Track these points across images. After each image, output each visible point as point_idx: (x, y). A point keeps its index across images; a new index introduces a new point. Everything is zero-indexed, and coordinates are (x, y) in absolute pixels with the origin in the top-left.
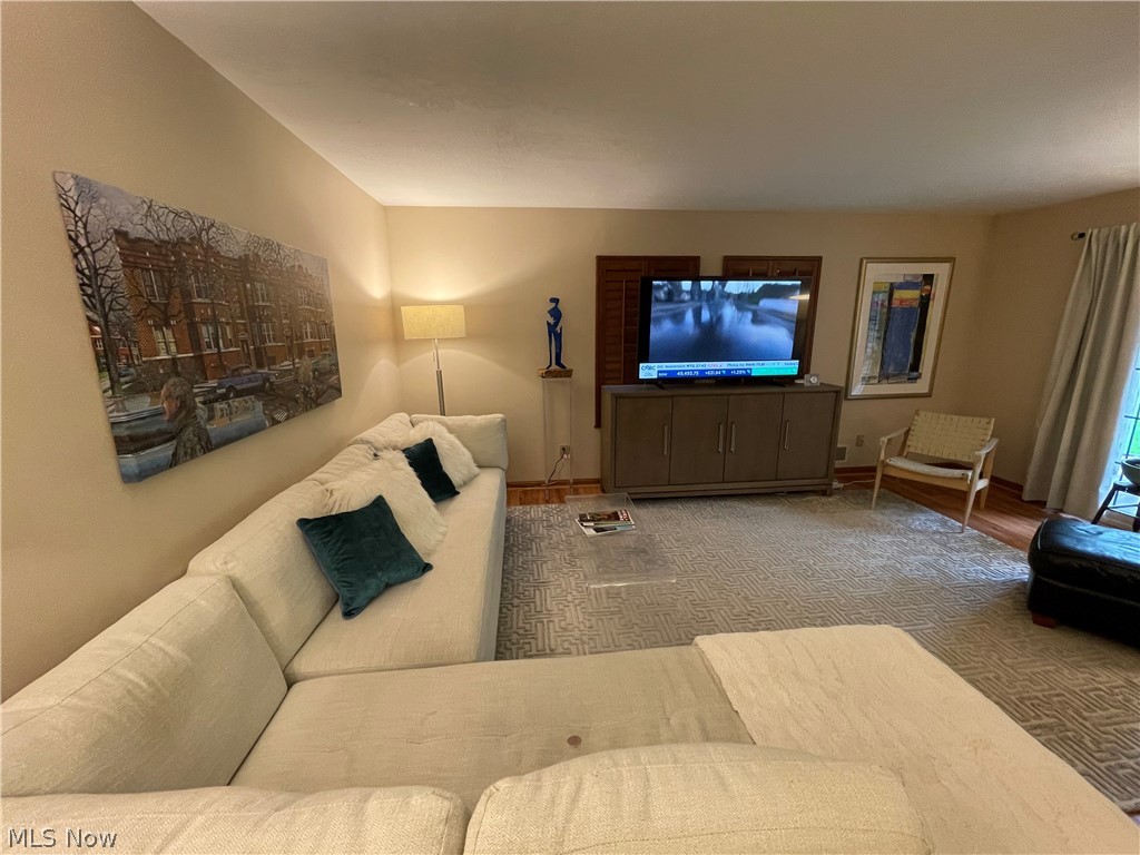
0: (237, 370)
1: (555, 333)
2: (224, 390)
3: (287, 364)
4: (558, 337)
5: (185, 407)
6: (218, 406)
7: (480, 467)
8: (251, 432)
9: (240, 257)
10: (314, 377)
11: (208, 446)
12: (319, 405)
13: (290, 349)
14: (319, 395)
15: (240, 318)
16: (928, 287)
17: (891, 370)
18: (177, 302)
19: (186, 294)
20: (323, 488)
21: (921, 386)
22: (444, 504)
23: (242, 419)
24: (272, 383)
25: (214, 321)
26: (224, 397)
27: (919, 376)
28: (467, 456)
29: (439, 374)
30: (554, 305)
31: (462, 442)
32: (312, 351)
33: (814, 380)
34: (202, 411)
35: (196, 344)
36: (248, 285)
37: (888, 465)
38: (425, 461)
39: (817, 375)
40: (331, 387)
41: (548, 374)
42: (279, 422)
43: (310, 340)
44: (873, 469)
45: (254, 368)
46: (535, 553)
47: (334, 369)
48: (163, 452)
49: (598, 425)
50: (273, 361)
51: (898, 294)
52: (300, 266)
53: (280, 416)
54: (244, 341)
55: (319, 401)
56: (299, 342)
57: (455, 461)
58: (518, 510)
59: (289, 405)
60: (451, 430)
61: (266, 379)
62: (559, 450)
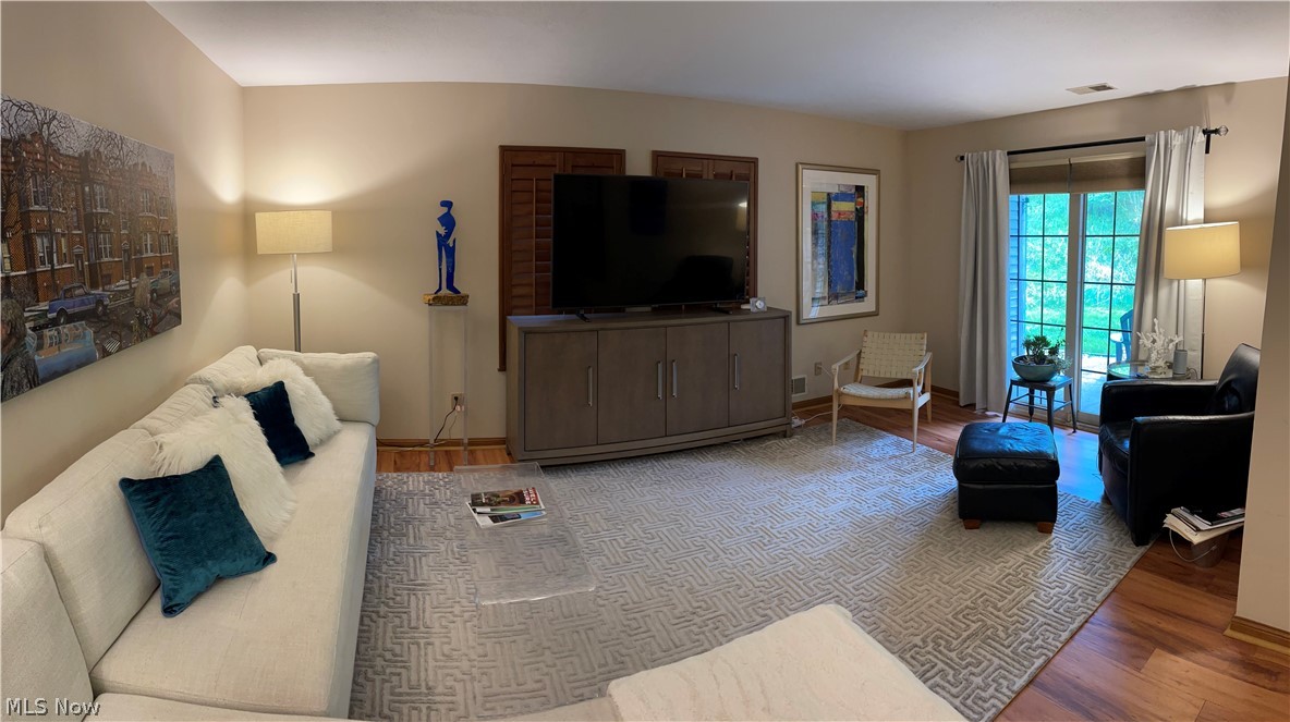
0: (69, 290)
1: (446, 248)
2: (55, 314)
3: (122, 284)
4: (451, 252)
6: (47, 333)
7: (342, 420)
8: (79, 366)
9: (80, 155)
10: (151, 300)
11: (35, 379)
12: (154, 334)
13: (127, 267)
14: (157, 321)
15: (75, 228)
16: (860, 200)
17: (839, 289)
18: (14, 210)
20: (151, 439)
21: (868, 305)
22: (293, 469)
23: (71, 350)
24: (105, 307)
25: (48, 232)
26: (54, 323)
27: (865, 295)
28: (325, 405)
29: (297, 298)
30: (445, 210)
31: (320, 387)
32: (152, 267)
33: (760, 304)
34: (31, 339)
35: (30, 259)
36: (87, 189)
37: (843, 394)
38: (273, 409)
39: (763, 300)
40: (169, 312)
41: (437, 300)
42: (109, 354)
43: (150, 254)
44: (829, 399)
45: (87, 288)
46: (412, 541)
47: (174, 291)
49: (503, 367)
50: (108, 280)
51: (836, 206)
52: (143, 164)
53: (112, 346)
54: (79, 256)
55: (155, 329)
56: (138, 256)
57: (311, 412)
58: (391, 479)
59: (123, 333)
60: (307, 371)
61: (100, 301)
62: (449, 402)
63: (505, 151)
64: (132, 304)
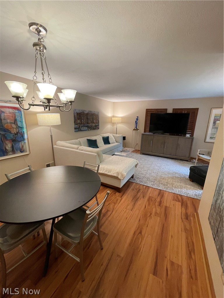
0: (85, 124)
3: (91, 124)
4: (137, 123)
5: (80, 127)
6: (82, 127)
7: (116, 142)
8: (85, 131)
10: (95, 126)
11: (81, 131)
14: (95, 128)
18: (80, 118)
19: (81, 117)
23: (85, 129)
25: (83, 119)
26: (83, 126)
28: (114, 140)
29: (117, 128)
30: (137, 118)
34: (81, 127)
35: (81, 121)
38: (106, 139)
42: (89, 130)
43: (95, 122)
47: (98, 126)
48: (77, 130)
50: (89, 124)
52: (95, 113)
54: (86, 121)
56: (93, 122)
59: (91, 129)
61: (88, 125)
62: (136, 144)
64: (92, 126)
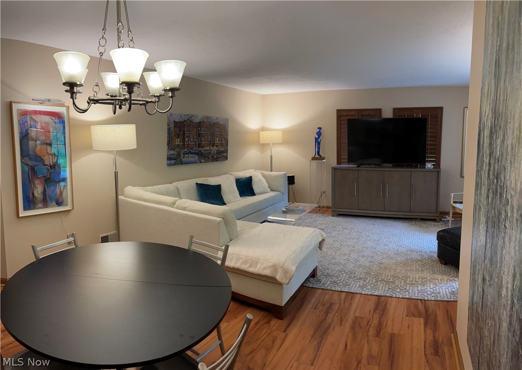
1: (318, 142)
2: (188, 152)
3: (208, 148)
4: (319, 144)
5: (179, 154)
6: (186, 155)
7: (271, 190)
8: (193, 163)
9: (199, 122)
10: (217, 153)
11: (182, 163)
13: (209, 144)
14: (218, 158)
15: (195, 136)
18: (182, 133)
19: (184, 131)
23: (191, 159)
24: (202, 153)
28: (265, 185)
29: (271, 156)
30: (319, 130)
31: (266, 180)
32: (218, 145)
35: (184, 141)
40: (224, 157)
42: (202, 162)
43: (218, 142)
45: (197, 148)
47: (226, 152)
48: (174, 161)
52: (218, 122)
54: (196, 142)
61: (200, 151)
63: (338, 111)
64: (210, 153)
